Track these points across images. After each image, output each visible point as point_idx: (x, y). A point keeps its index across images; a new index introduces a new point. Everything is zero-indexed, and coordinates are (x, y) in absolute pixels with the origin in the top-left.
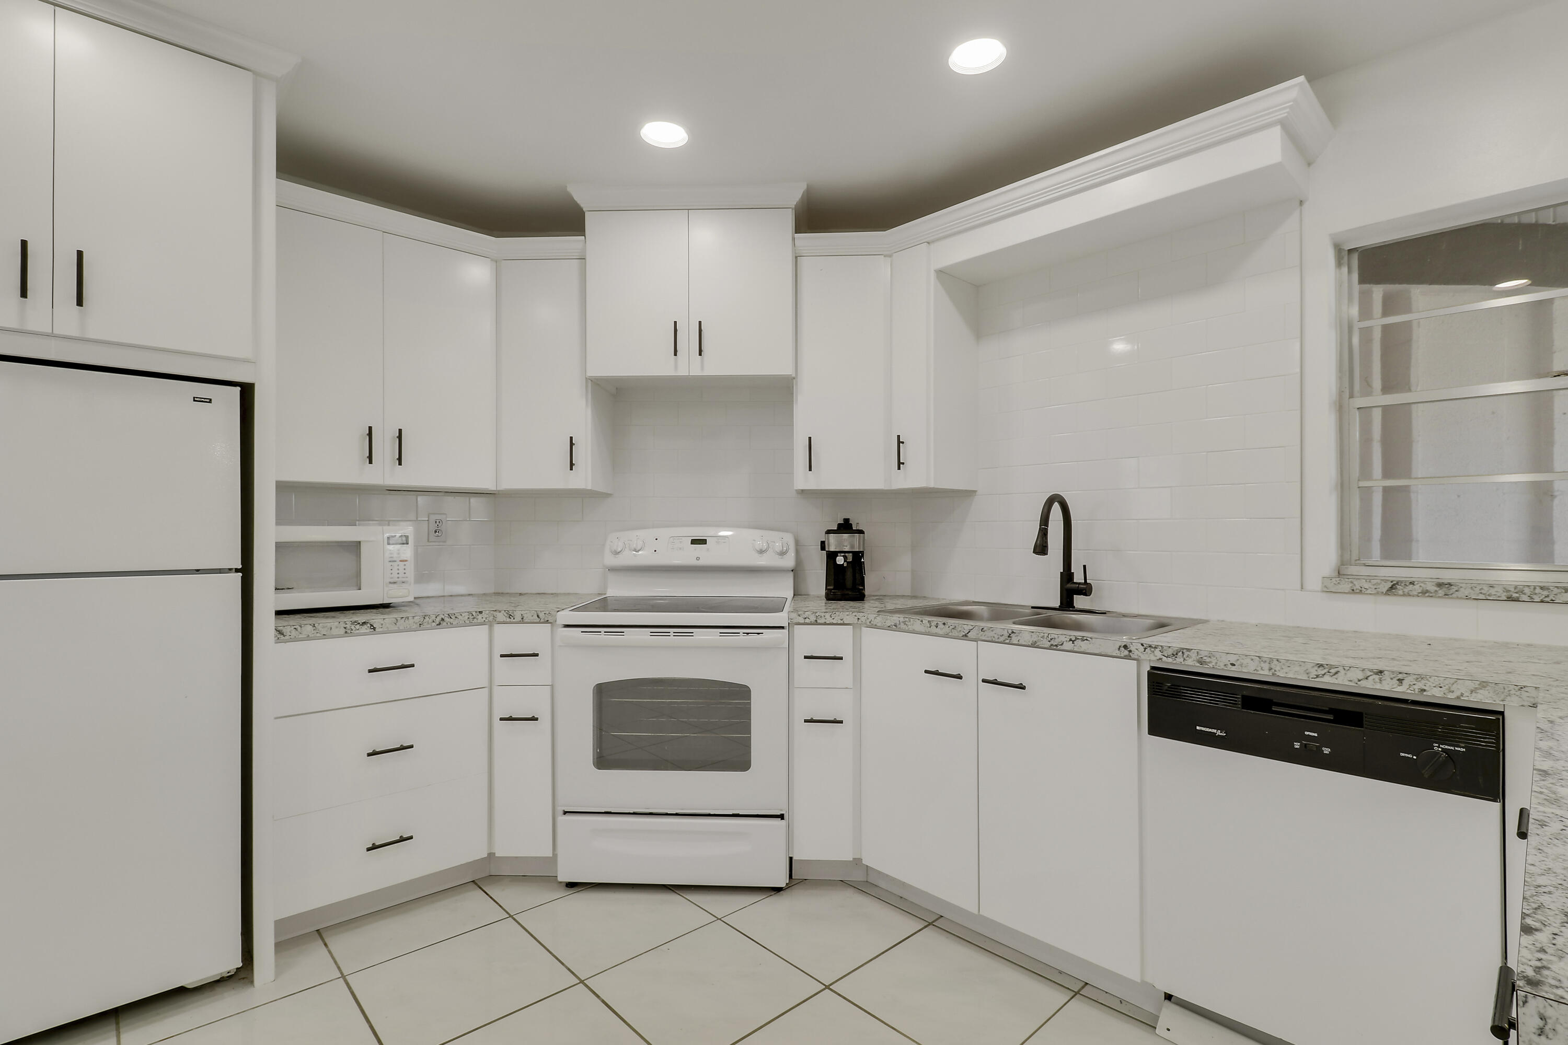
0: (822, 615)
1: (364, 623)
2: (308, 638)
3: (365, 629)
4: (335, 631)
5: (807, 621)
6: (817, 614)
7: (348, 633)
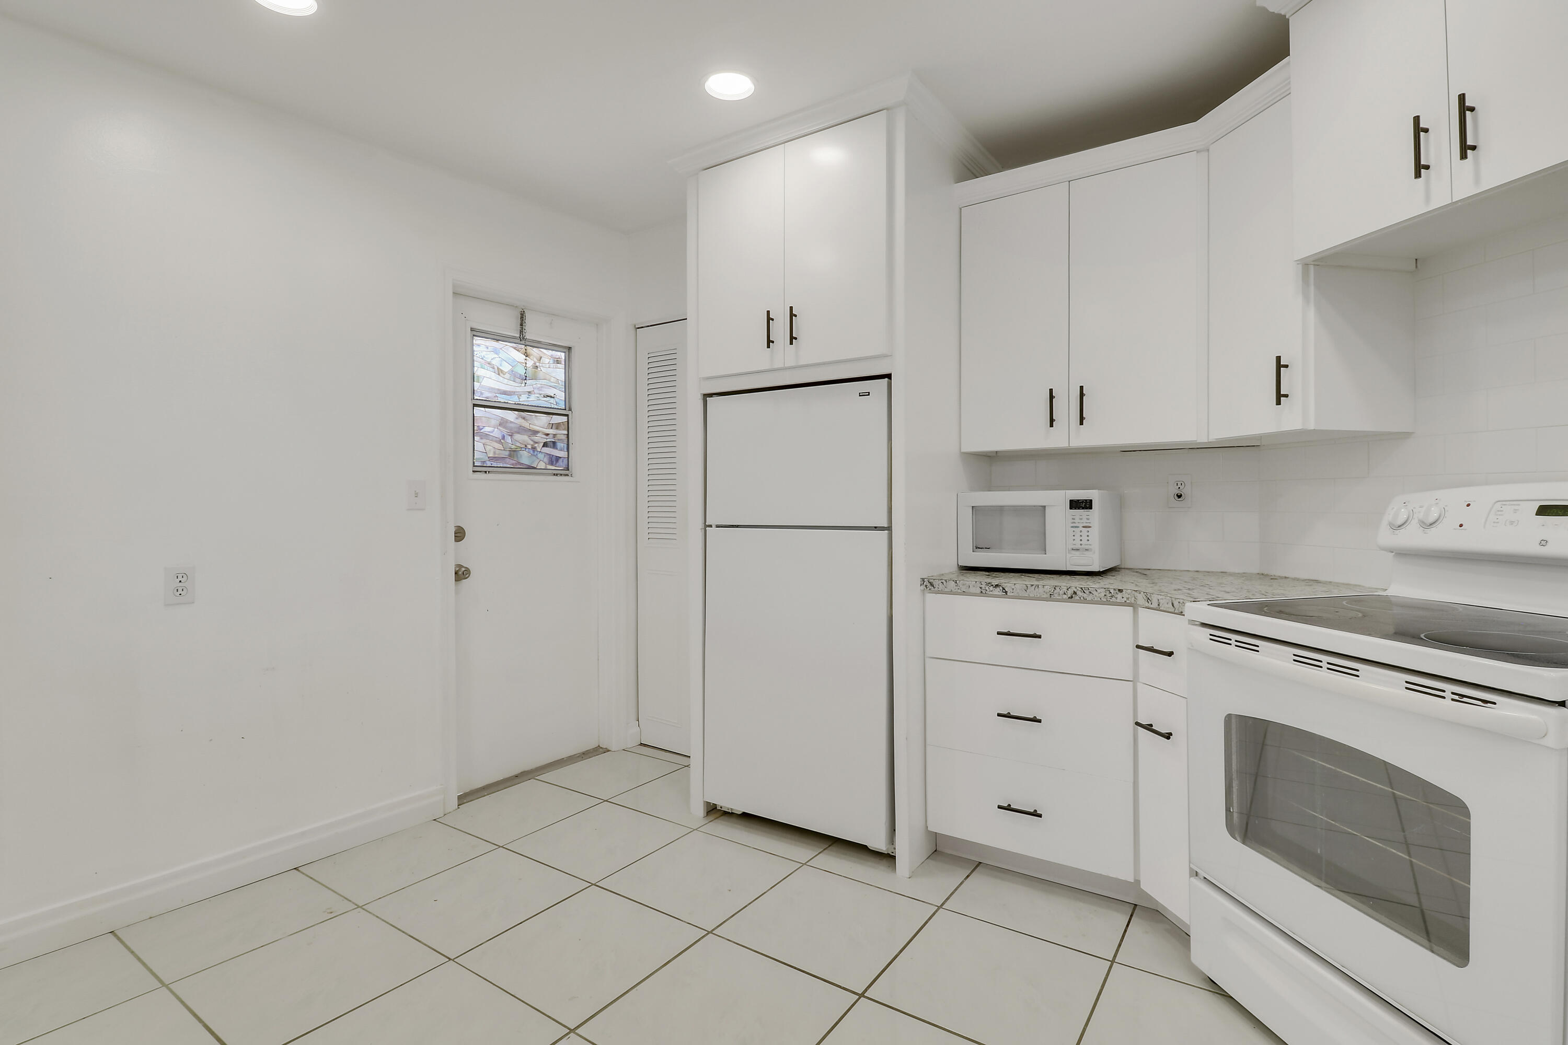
1: (997, 586)
3: (998, 591)
4: (972, 590)
7: (982, 593)
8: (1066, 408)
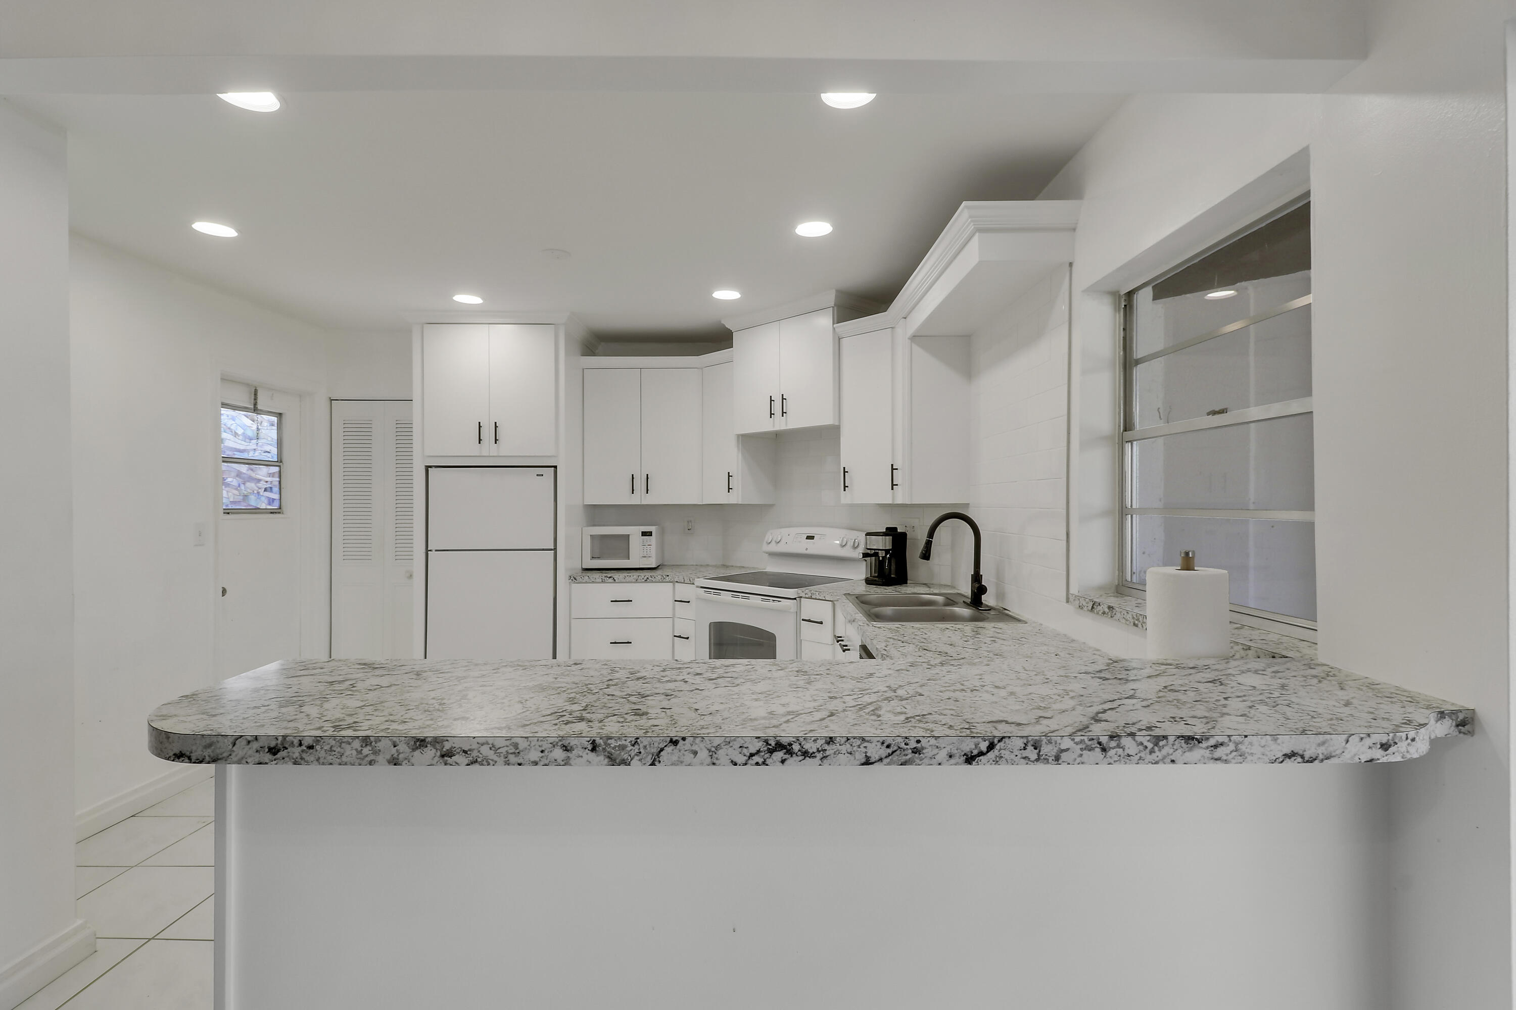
0: (815, 592)
1: (610, 577)
2: (586, 582)
3: (611, 580)
4: (598, 580)
5: (807, 596)
6: (812, 592)
7: (603, 582)
8: (640, 485)
